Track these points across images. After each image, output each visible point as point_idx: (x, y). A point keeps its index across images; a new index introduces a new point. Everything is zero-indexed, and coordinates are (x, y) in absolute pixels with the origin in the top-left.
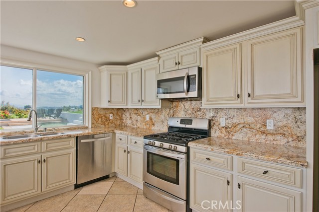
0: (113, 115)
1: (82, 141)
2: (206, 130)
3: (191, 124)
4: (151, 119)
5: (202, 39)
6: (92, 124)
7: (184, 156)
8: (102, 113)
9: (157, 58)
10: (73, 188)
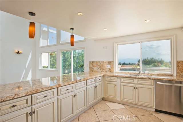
1: (158, 83)
6: (177, 73)
10: (154, 110)
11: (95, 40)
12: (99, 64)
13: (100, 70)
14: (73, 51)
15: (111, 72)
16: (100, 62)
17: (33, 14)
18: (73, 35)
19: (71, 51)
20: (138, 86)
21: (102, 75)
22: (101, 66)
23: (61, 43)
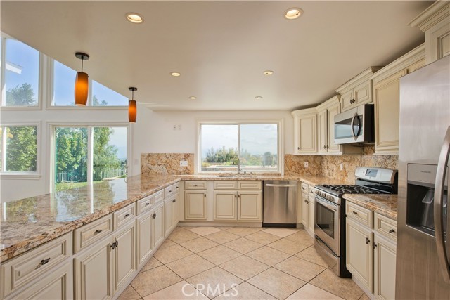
0: (309, 162)
1: (267, 185)
2: (390, 185)
3: (375, 176)
4: (344, 169)
5: (371, 70)
6: (285, 171)
7: (337, 208)
8: (296, 160)
9: (336, 97)
10: (261, 225)
11: (154, 111)
12: (165, 159)
13: (165, 171)
14: (93, 129)
15: (188, 174)
16: (166, 155)
17: (84, 57)
18: (135, 102)
19: (89, 128)
20: (240, 192)
21: (180, 179)
22: (168, 163)
23: (53, 104)
